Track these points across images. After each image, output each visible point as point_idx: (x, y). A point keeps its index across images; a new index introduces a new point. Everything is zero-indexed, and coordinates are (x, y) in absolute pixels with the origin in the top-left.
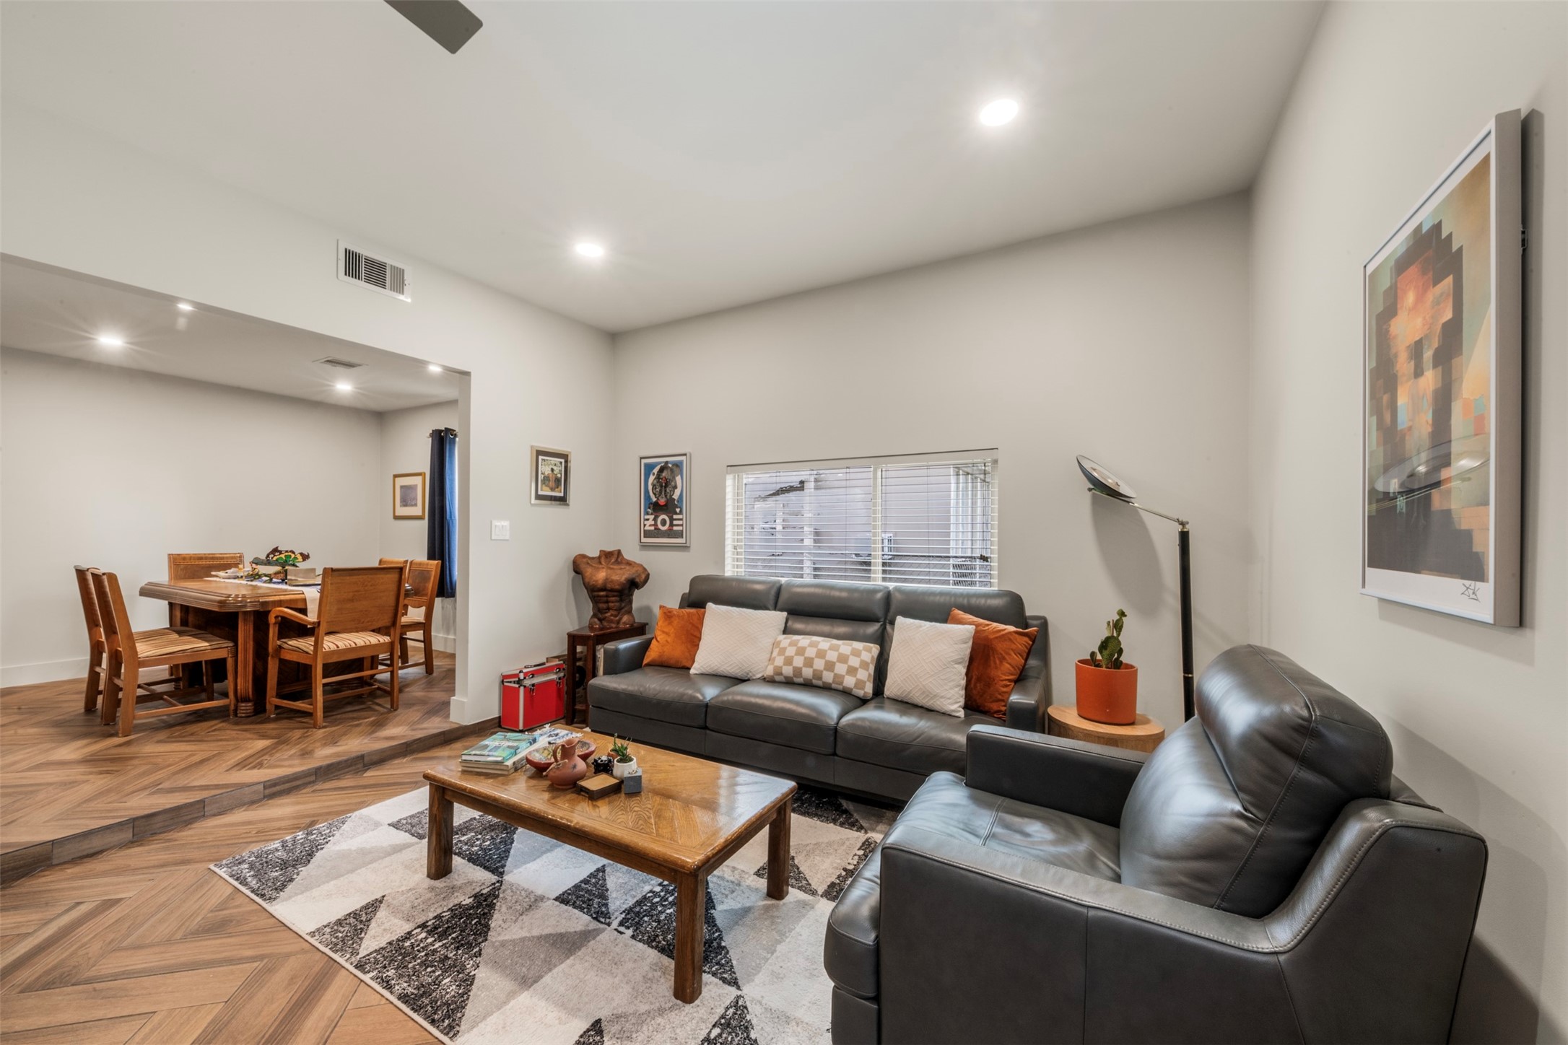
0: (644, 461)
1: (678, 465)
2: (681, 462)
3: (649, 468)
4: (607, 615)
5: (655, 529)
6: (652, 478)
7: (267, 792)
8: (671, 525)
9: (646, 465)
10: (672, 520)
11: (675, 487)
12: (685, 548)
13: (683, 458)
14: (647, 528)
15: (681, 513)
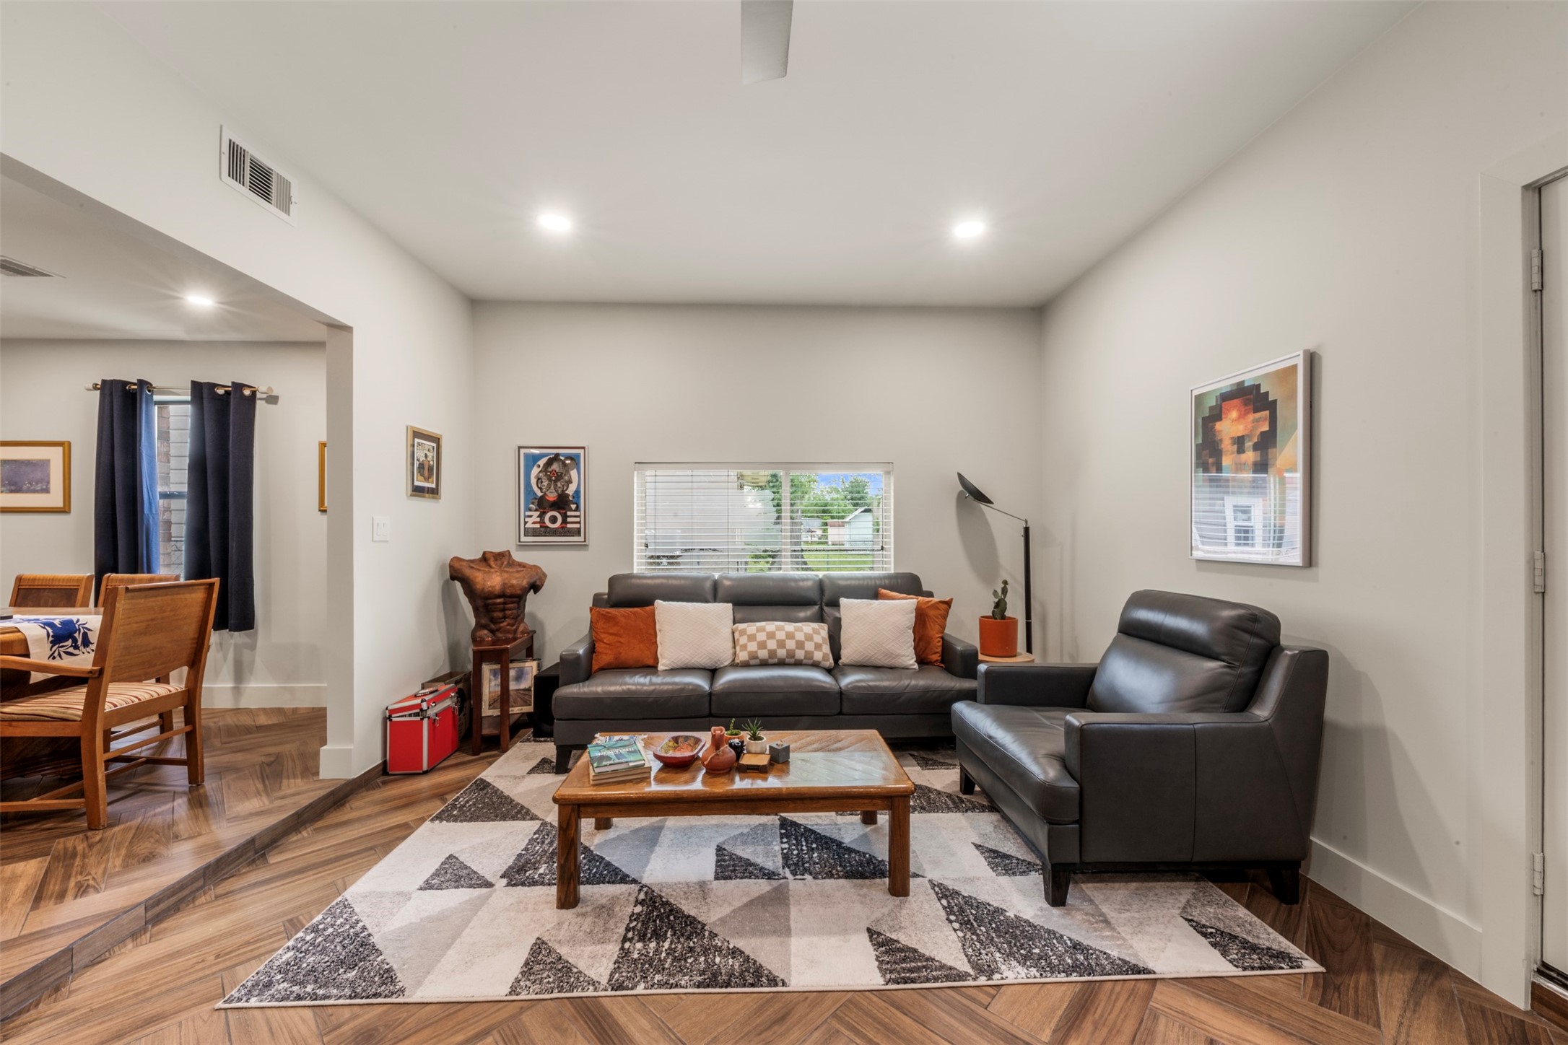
0: (523, 451)
1: (574, 459)
2: (578, 455)
3: (531, 460)
4: (502, 625)
5: (541, 527)
6: (535, 471)
7: (150, 914)
8: (565, 522)
9: (526, 456)
10: (565, 517)
11: (570, 482)
12: (583, 546)
13: (581, 451)
14: (529, 525)
15: (577, 509)
